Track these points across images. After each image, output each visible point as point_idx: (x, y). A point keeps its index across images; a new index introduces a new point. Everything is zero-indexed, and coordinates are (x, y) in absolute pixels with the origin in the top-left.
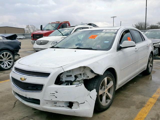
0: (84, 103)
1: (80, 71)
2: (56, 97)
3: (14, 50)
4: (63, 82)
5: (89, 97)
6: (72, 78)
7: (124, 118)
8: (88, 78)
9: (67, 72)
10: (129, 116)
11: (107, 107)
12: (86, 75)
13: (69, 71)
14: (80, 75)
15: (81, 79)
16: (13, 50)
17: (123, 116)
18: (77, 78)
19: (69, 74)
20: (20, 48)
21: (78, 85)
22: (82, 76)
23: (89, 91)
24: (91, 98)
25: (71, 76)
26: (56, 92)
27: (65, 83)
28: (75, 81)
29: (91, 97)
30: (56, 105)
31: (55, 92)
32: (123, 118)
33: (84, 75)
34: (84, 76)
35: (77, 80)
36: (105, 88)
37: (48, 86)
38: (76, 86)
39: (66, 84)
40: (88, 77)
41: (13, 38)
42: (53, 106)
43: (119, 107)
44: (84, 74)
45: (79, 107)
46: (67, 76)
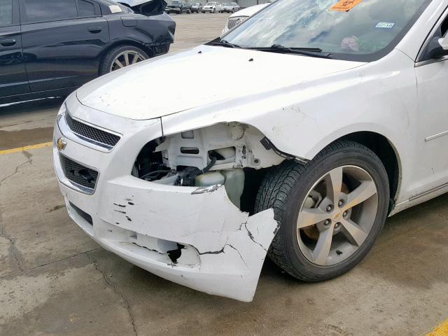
0: (222, 251)
1: (230, 136)
2: (129, 219)
3: (152, 45)
4: (169, 168)
5: (244, 233)
6: (199, 159)
7: (381, 326)
8: (258, 167)
9: (183, 135)
10: (407, 322)
11: (336, 269)
12: (250, 153)
13: (188, 135)
14: (231, 152)
15: (230, 166)
16: (152, 47)
17: (379, 317)
18: (218, 162)
19: (189, 144)
20: (172, 41)
21: (201, 190)
22: (239, 156)
23: (246, 214)
24: (252, 238)
25: (196, 151)
26: (129, 203)
27: (175, 174)
28: (207, 170)
29: (253, 235)
30: (135, 241)
31: (126, 203)
32: (374, 327)
33: (244, 152)
34: (245, 158)
35: (214, 168)
36: (332, 206)
37: (110, 179)
38: (192, 194)
39: (175, 177)
40: (257, 161)
41: (156, 9)
42: (128, 243)
43: (385, 278)
44: (244, 147)
45: (200, 262)
46: (184, 151)
